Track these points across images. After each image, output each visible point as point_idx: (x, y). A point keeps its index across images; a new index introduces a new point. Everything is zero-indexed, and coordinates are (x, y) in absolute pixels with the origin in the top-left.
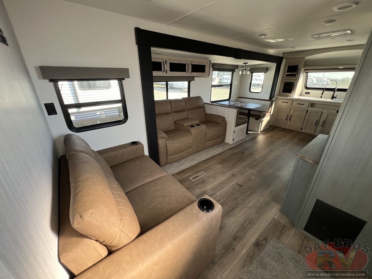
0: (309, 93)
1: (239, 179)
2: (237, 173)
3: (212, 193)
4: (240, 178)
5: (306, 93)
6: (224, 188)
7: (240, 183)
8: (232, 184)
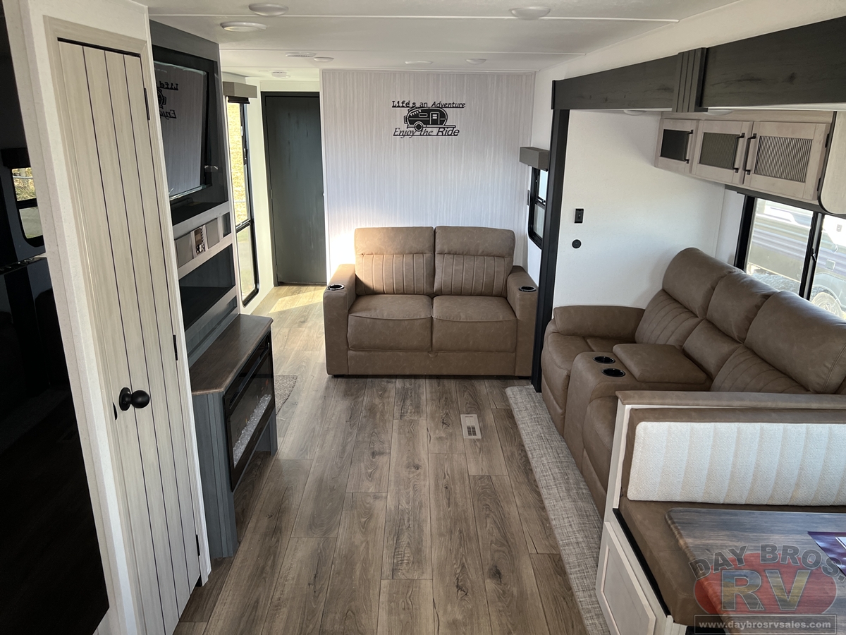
1: (393, 464)
2: (411, 476)
3: (407, 417)
4: (392, 468)
6: (400, 433)
7: (382, 460)
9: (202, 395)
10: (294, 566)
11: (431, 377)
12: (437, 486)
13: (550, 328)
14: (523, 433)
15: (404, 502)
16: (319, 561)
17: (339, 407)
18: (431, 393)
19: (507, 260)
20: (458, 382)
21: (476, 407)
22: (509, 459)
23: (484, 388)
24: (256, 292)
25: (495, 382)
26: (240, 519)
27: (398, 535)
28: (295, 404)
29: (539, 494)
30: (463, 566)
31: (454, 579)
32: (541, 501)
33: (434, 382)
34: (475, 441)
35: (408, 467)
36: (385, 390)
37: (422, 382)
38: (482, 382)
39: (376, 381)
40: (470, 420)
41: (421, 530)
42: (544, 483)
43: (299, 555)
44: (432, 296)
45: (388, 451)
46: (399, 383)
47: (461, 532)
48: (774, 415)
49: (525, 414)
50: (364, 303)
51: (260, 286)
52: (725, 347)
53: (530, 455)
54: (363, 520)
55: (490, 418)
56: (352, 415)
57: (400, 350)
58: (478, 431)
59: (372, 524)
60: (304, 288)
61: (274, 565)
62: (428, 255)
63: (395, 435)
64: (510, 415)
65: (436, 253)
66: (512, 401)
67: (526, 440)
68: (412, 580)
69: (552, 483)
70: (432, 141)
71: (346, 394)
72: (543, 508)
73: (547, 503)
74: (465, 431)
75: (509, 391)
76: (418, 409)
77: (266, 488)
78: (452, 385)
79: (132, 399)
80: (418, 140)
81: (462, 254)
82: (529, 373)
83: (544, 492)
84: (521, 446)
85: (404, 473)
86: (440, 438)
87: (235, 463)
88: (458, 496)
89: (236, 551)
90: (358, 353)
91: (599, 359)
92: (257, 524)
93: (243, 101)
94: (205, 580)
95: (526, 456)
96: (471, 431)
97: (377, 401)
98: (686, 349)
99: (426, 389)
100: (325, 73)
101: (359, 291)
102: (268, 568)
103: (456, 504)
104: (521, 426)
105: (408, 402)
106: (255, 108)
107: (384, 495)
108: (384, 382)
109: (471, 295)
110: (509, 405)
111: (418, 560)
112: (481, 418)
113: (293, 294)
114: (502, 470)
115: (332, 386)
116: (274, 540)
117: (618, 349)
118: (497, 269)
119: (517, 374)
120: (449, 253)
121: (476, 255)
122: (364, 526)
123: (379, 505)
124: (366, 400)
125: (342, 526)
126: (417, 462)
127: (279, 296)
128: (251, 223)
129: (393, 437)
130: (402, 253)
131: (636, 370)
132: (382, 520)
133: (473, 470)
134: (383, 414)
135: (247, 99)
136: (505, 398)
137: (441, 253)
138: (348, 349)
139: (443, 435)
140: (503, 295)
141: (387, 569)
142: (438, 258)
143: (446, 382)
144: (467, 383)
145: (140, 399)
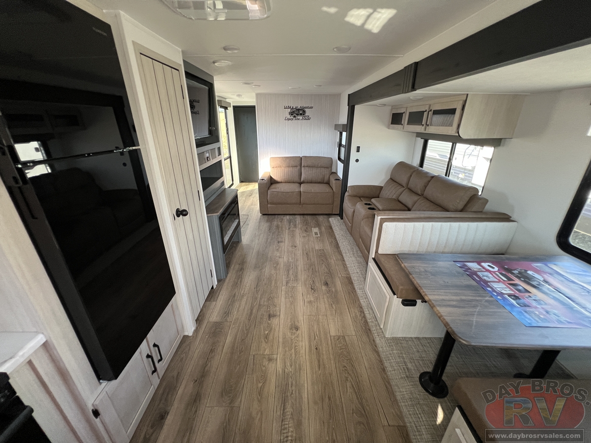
1: (286, 246)
3: (291, 229)
6: (288, 235)
7: (282, 244)
9: (211, 216)
10: (249, 282)
11: (300, 215)
12: (303, 253)
13: (347, 194)
14: (336, 234)
15: (290, 258)
16: (259, 279)
17: (265, 226)
18: (301, 220)
19: (330, 169)
20: (310, 216)
21: (318, 225)
22: (331, 243)
23: (321, 218)
24: (232, 184)
25: (325, 216)
26: (228, 265)
27: (288, 271)
28: (248, 224)
29: (342, 256)
30: (314, 281)
31: (310, 286)
32: (343, 258)
33: (302, 216)
34: (317, 237)
35: (292, 246)
36: (282, 219)
37: (297, 216)
38: (320, 216)
39: (279, 216)
40: (315, 230)
41: (297, 268)
42: (344, 252)
43: (251, 278)
44: (300, 183)
46: (288, 217)
47: (312, 269)
48: (437, 219)
49: (336, 227)
50: (273, 186)
51: (234, 182)
52: (416, 198)
53: (338, 242)
54: (275, 265)
55: (323, 229)
56: (270, 228)
57: (288, 204)
58: (318, 233)
59: (278, 267)
60: (251, 183)
61: (241, 282)
62: (299, 167)
63: (287, 235)
64: (331, 228)
65: (302, 166)
66: (331, 223)
67: (337, 236)
68: (294, 286)
69: (347, 251)
70: (300, 122)
71: (267, 221)
72: (344, 261)
73: (345, 258)
74: (314, 233)
75: (330, 219)
76: (295, 226)
77: (238, 253)
78: (309, 218)
79: (181, 213)
80: (294, 121)
81: (312, 167)
82: (338, 213)
83: (344, 255)
84: (335, 238)
85: (290, 249)
86: (304, 237)
87: (225, 244)
88: (311, 257)
89: (226, 277)
90: (272, 205)
91: (366, 204)
92: (234, 267)
93: (226, 108)
94: (215, 287)
95: (337, 242)
96: (316, 234)
97: (279, 223)
98: (400, 200)
99: (298, 219)
100: (257, 95)
101: (272, 182)
102: (239, 283)
103: (311, 260)
104: (335, 231)
105: (292, 224)
106: (230, 111)
108: (282, 216)
109: (315, 183)
110: (330, 224)
111: (296, 279)
112: (320, 229)
113: (247, 185)
114: (328, 247)
115: (262, 218)
116: (241, 272)
117: (373, 200)
118: (326, 172)
119: (333, 213)
120: (307, 167)
121: (317, 167)
122: (275, 268)
123: (281, 260)
124: (275, 223)
125: (267, 268)
126: (295, 245)
127: (241, 186)
128: (230, 157)
129: (286, 236)
130: (289, 167)
131: (380, 208)
132: (282, 265)
133: (317, 248)
134: (282, 228)
135: (227, 108)
136: (329, 222)
137: (303, 167)
138: (268, 204)
139: (305, 235)
140: (328, 183)
141: (284, 283)
142: (302, 168)
143: (306, 216)
144: (314, 217)
145: (184, 213)
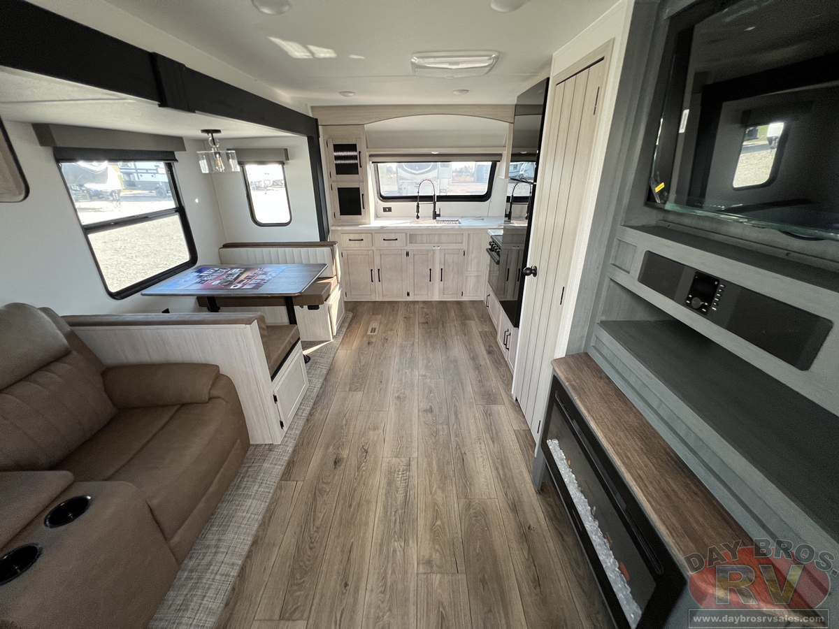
0: (390, 210)
2: (403, 391)
5: (385, 210)
8: (415, 419)
45: (420, 414)
107: (420, 378)
